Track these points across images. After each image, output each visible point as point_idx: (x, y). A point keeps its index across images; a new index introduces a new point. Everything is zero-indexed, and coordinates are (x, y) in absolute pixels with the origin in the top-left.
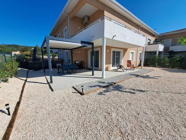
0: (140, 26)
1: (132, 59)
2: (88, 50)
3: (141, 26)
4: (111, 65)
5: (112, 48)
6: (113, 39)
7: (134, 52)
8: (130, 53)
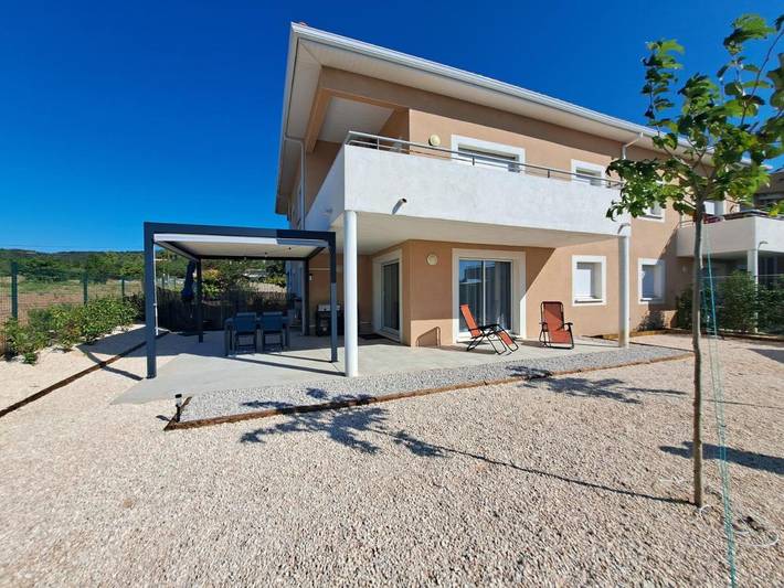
0: (625, 144)
1: (595, 297)
2: (374, 260)
3: (631, 140)
4: (456, 322)
5: (454, 250)
6: (399, 212)
7: (600, 264)
8: (575, 265)
